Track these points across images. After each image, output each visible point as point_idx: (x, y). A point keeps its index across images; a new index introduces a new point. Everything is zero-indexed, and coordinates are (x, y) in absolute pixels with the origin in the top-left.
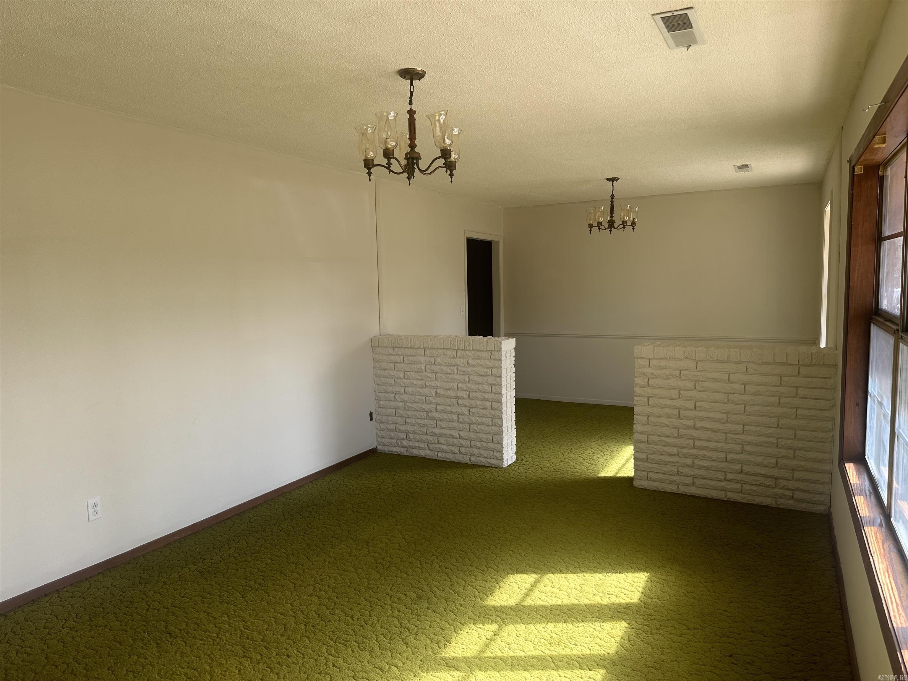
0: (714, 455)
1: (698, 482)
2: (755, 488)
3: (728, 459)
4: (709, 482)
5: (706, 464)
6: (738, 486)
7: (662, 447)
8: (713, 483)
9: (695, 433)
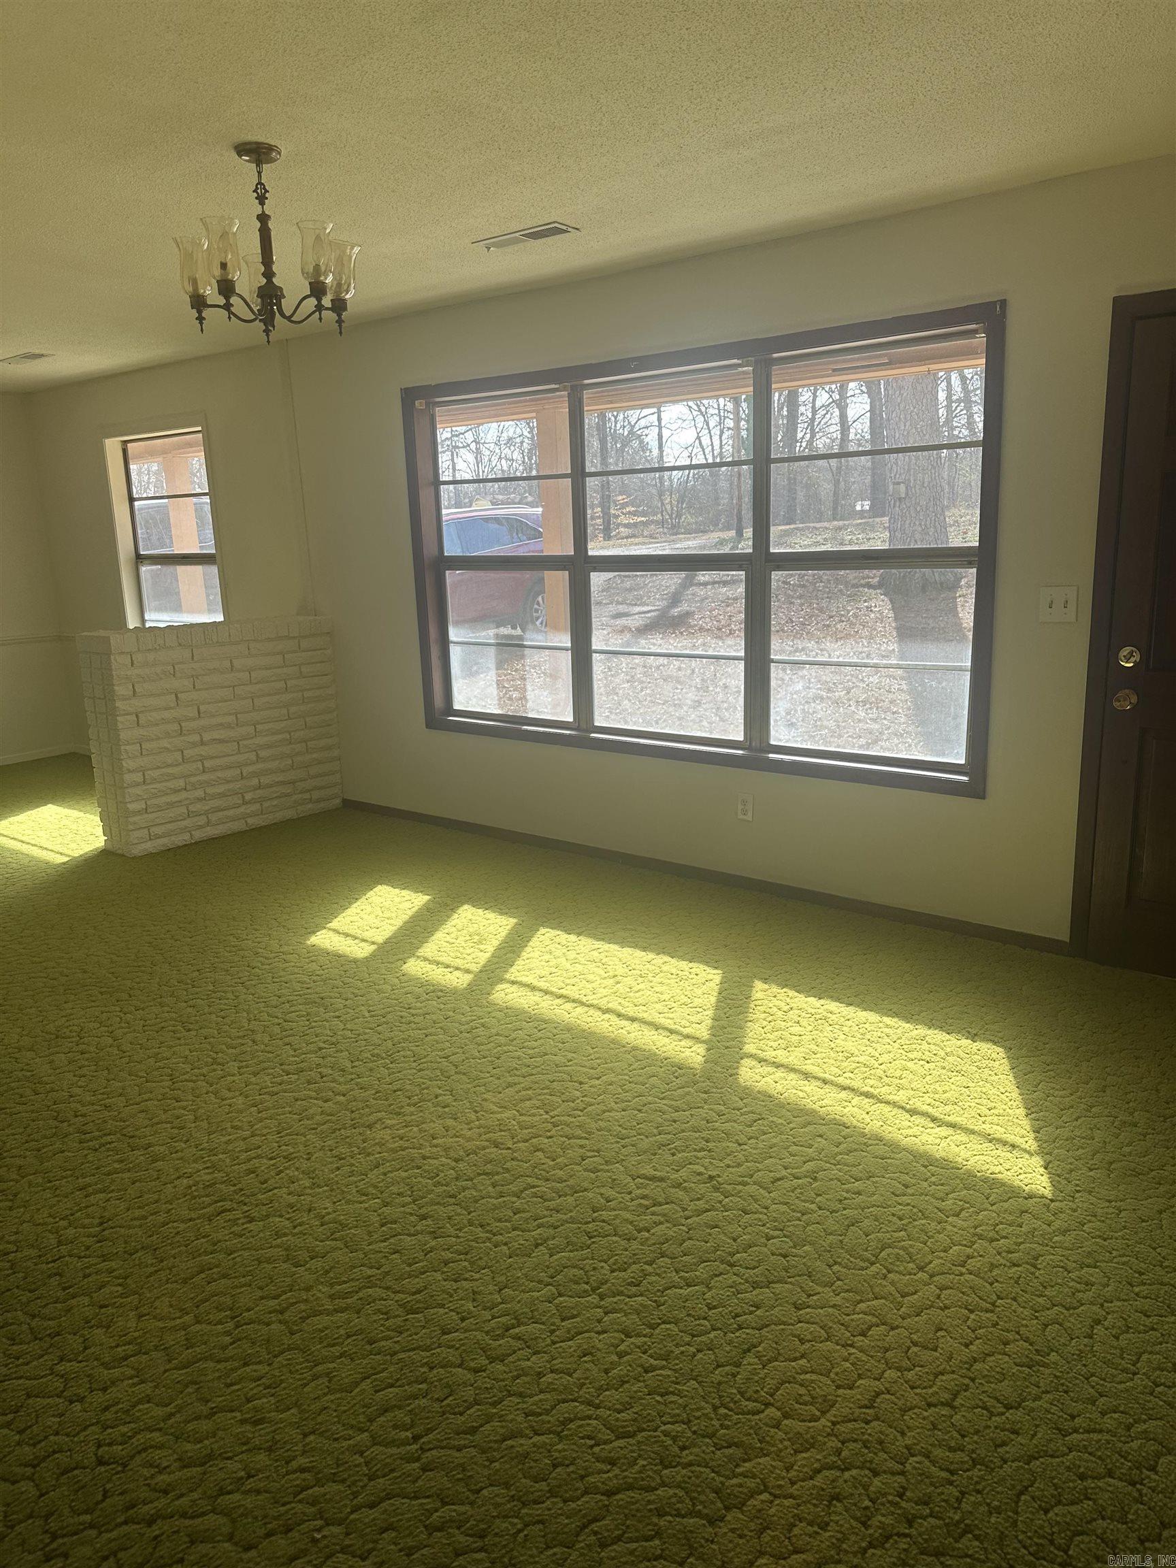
0: (229, 774)
1: (214, 818)
2: (275, 803)
3: (245, 775)
4: (226, 813)
5: (221, 789)
6: (257, 806)
7: (164, 784)
8: (231, 813)
9: (203, 751)
